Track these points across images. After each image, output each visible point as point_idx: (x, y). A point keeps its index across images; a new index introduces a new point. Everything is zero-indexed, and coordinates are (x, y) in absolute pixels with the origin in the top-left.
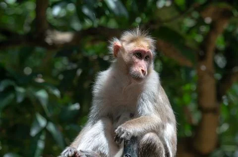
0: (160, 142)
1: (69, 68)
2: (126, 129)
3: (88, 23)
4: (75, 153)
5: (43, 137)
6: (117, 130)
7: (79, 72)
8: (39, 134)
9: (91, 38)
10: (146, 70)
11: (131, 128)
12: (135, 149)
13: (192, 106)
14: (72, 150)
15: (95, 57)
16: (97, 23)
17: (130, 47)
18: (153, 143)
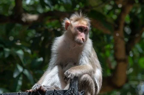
0: (91, 79)
1: (36, 36)
2: (71, 72)
3: (47, 8)
4: (41, 87)
5: (21, 78)
6: (65, 73)
7: (43, 38)
8: (19, 76)
9: (49, 17)
10: (84, 38)
11: (74, 72)
12: (77, 84)
13: (111, 58)
14: (39, 85)
15: (52, 29)
16: (53, 8)
17: (75, 24)
18: (87, 80)
